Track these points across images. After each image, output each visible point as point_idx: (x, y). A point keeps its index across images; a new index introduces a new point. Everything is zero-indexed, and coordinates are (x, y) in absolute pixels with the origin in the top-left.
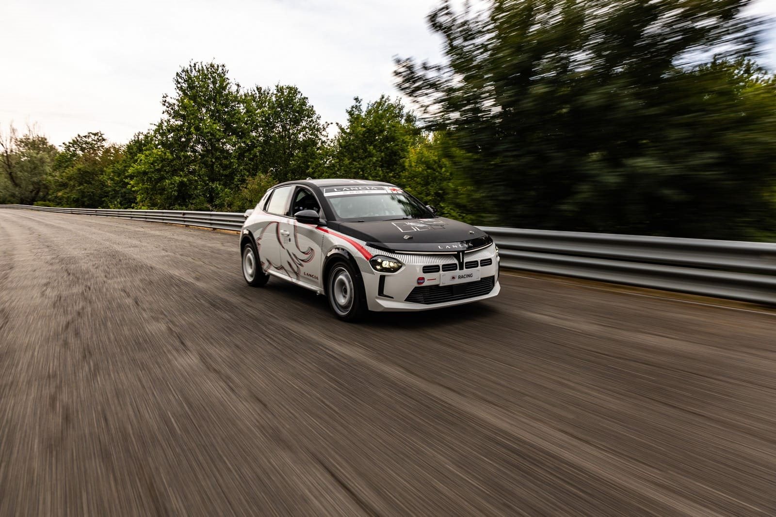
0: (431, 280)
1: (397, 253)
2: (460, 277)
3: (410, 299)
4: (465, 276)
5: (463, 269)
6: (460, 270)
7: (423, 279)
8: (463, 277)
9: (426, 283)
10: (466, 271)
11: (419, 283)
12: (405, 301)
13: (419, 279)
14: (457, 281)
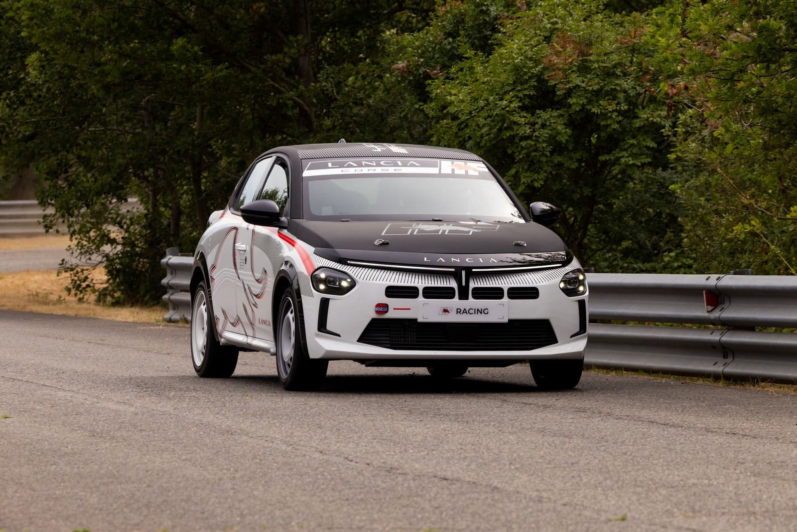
0: (399, 309)
1: (349, 265)
2: (459, 311)
3: (366, 337)
4: (471, 311)
5: (467, 298)
6: (460, 298)
7: (386, 306)
8: (465, 311)
9: (391, 314)
10: (472, 302)
11: (377, 312)
12: (358, 341)
13: (378, 305)
14: (453, 318)
